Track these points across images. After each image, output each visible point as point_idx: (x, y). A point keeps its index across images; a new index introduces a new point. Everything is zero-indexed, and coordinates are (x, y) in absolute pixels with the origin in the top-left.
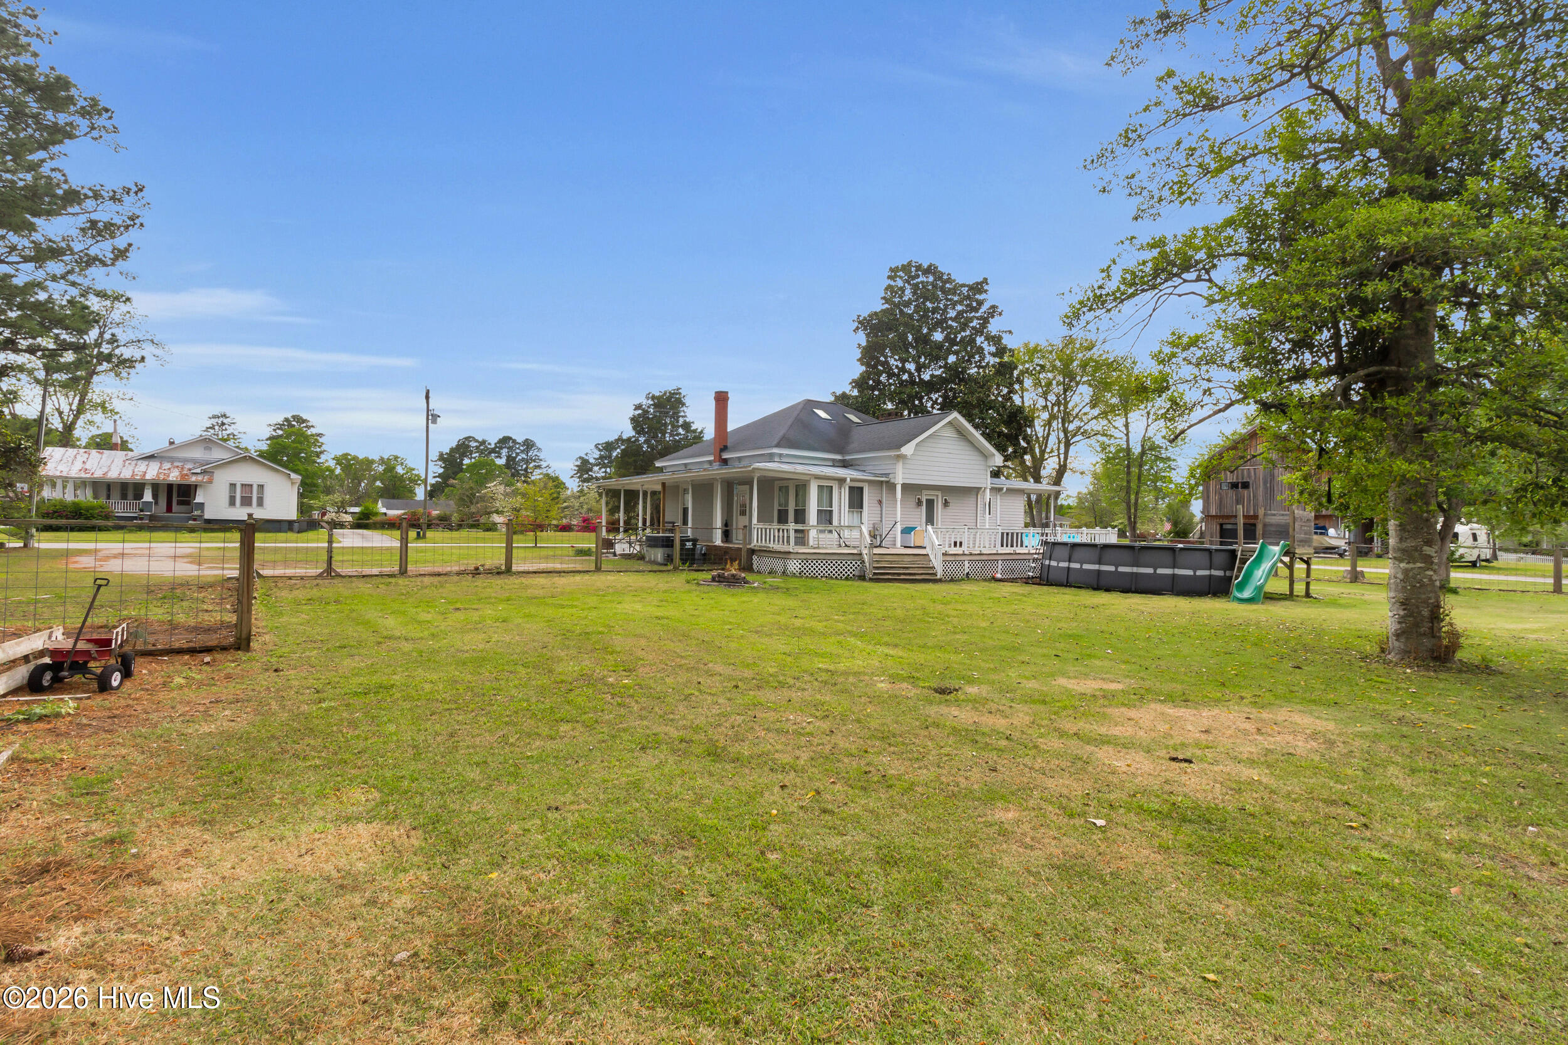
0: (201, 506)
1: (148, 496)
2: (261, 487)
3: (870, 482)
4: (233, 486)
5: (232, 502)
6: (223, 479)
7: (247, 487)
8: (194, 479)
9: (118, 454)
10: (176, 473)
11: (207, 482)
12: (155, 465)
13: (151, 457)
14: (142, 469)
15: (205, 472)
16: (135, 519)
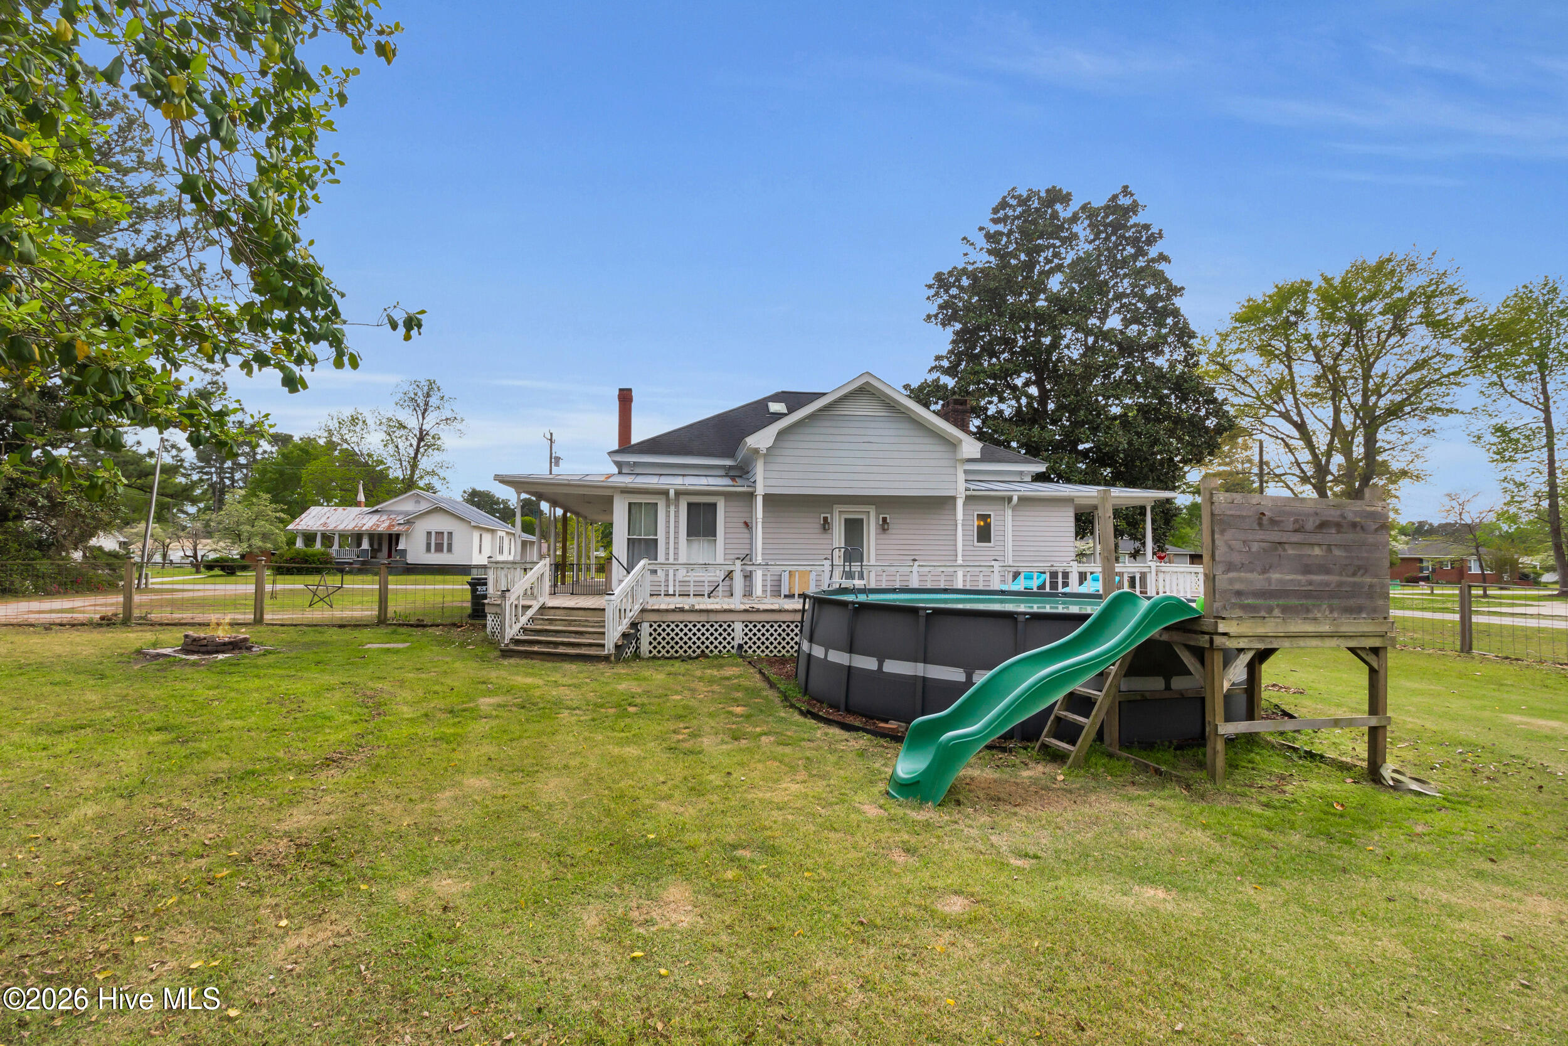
0: (404, 552)
1: (365, 545)
2: (450, 534)
3: (727, 495)
4: (429, 533)
5: (428, 549)
6: (422, 527)
7: (440, 534)
8: (396, 529)
9: (355, 510)
10: (386, 524)
11: (407, 531)
12: (375, 518)
13: (376, 511)
14: (364, 521)
15: (408, 522)
16: (351, 564)
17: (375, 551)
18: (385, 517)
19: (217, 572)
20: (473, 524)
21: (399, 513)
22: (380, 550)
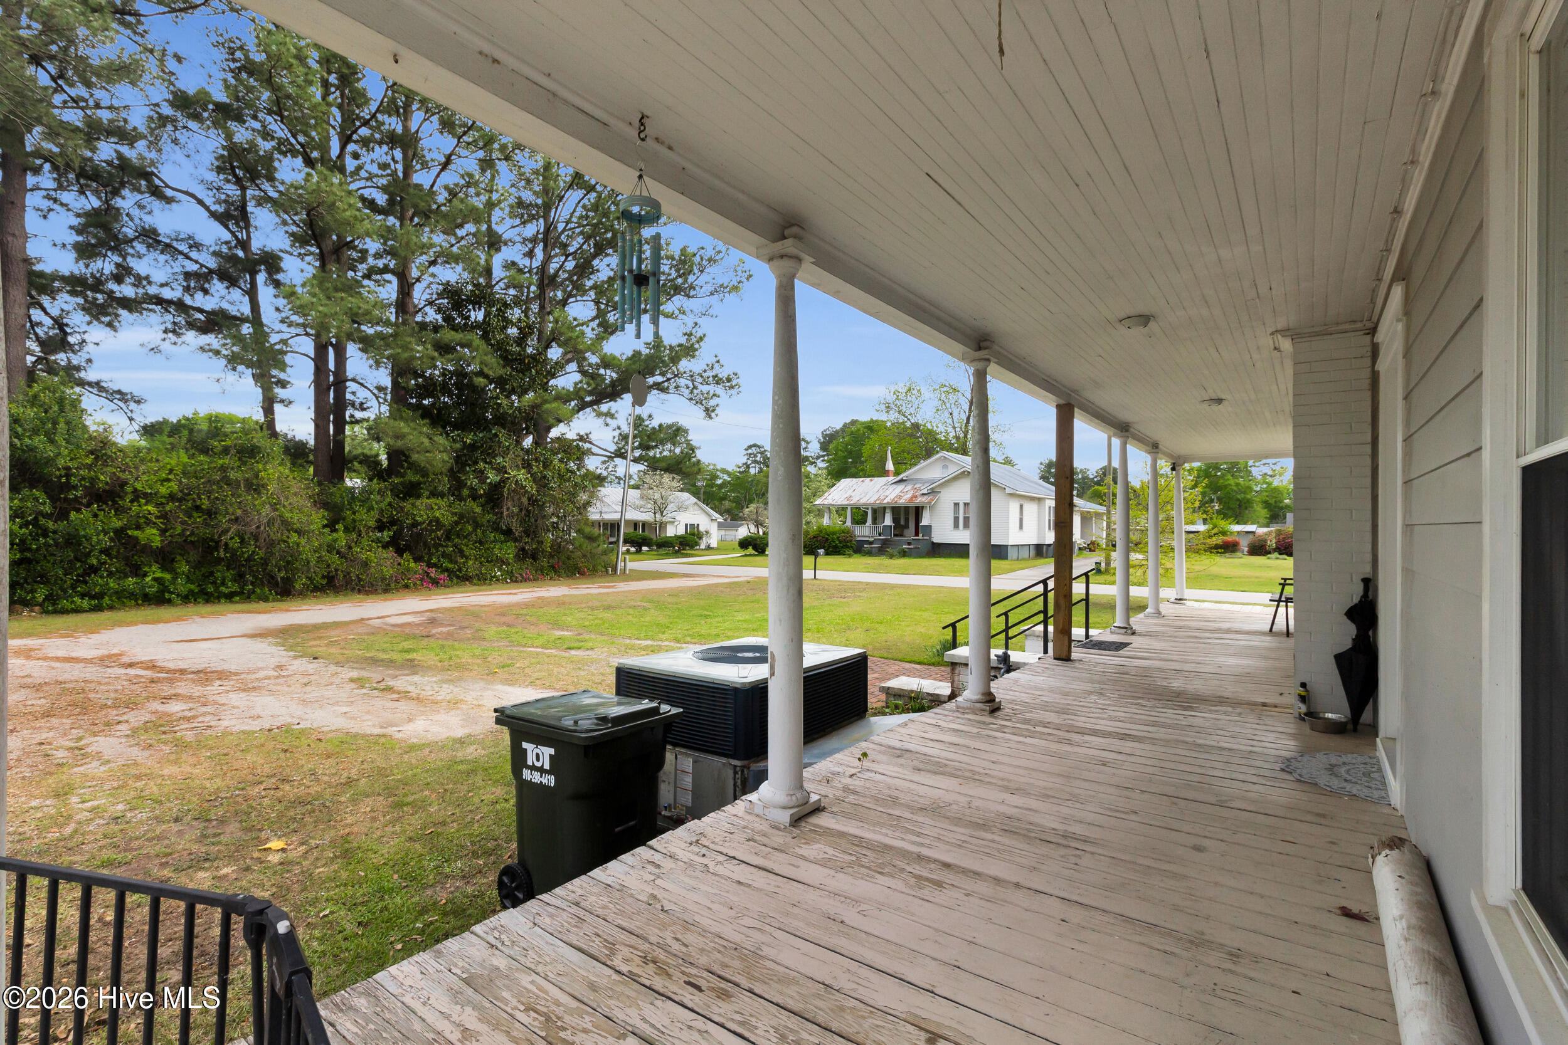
0: (929, 528)
1: (888, 520)
4: (956, 505)
6: (950, 496)
8: (919, 501)
9: (882, 480)
10: (909, 495)
11: (930, 502)
12: (900, 487)
13: (902, 481)
14: (887, 493)
15: (933, 492)
16: (871, 543)
17: (899, 527)
18: (909, 487)
19: (750, 551)
20: (1008, 491)
21: (923, 481)
22: (906, 526)
